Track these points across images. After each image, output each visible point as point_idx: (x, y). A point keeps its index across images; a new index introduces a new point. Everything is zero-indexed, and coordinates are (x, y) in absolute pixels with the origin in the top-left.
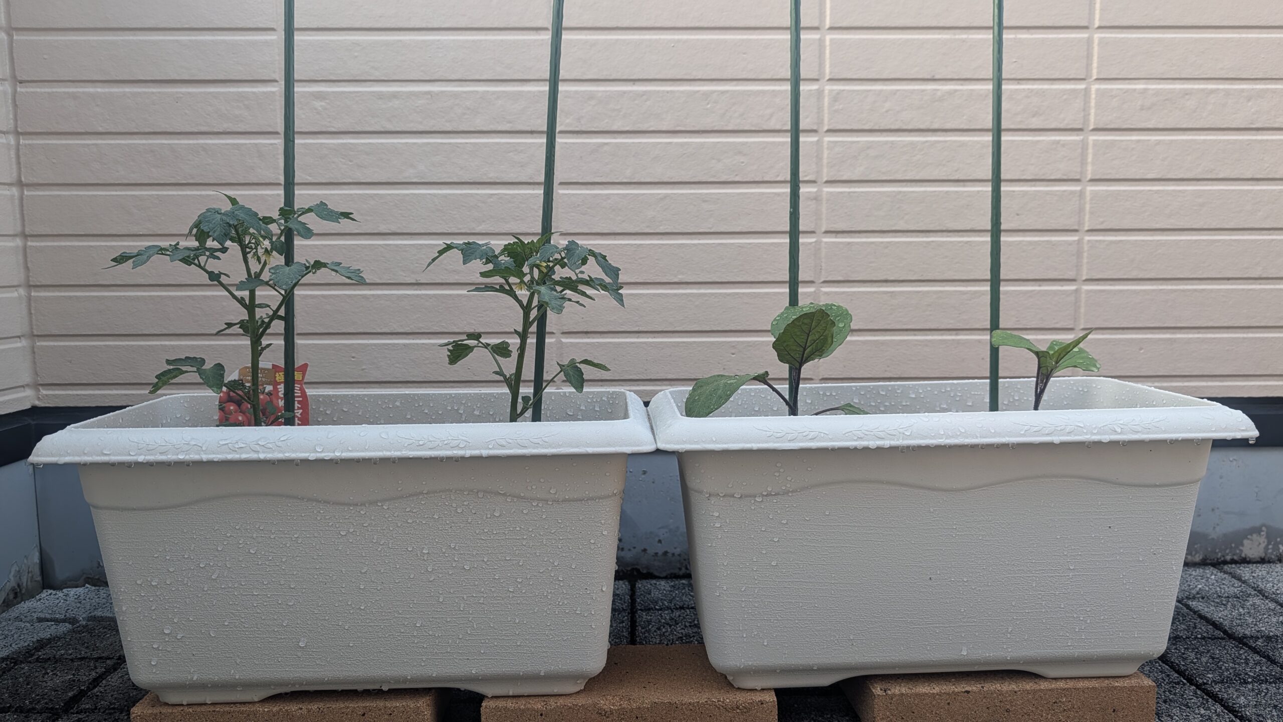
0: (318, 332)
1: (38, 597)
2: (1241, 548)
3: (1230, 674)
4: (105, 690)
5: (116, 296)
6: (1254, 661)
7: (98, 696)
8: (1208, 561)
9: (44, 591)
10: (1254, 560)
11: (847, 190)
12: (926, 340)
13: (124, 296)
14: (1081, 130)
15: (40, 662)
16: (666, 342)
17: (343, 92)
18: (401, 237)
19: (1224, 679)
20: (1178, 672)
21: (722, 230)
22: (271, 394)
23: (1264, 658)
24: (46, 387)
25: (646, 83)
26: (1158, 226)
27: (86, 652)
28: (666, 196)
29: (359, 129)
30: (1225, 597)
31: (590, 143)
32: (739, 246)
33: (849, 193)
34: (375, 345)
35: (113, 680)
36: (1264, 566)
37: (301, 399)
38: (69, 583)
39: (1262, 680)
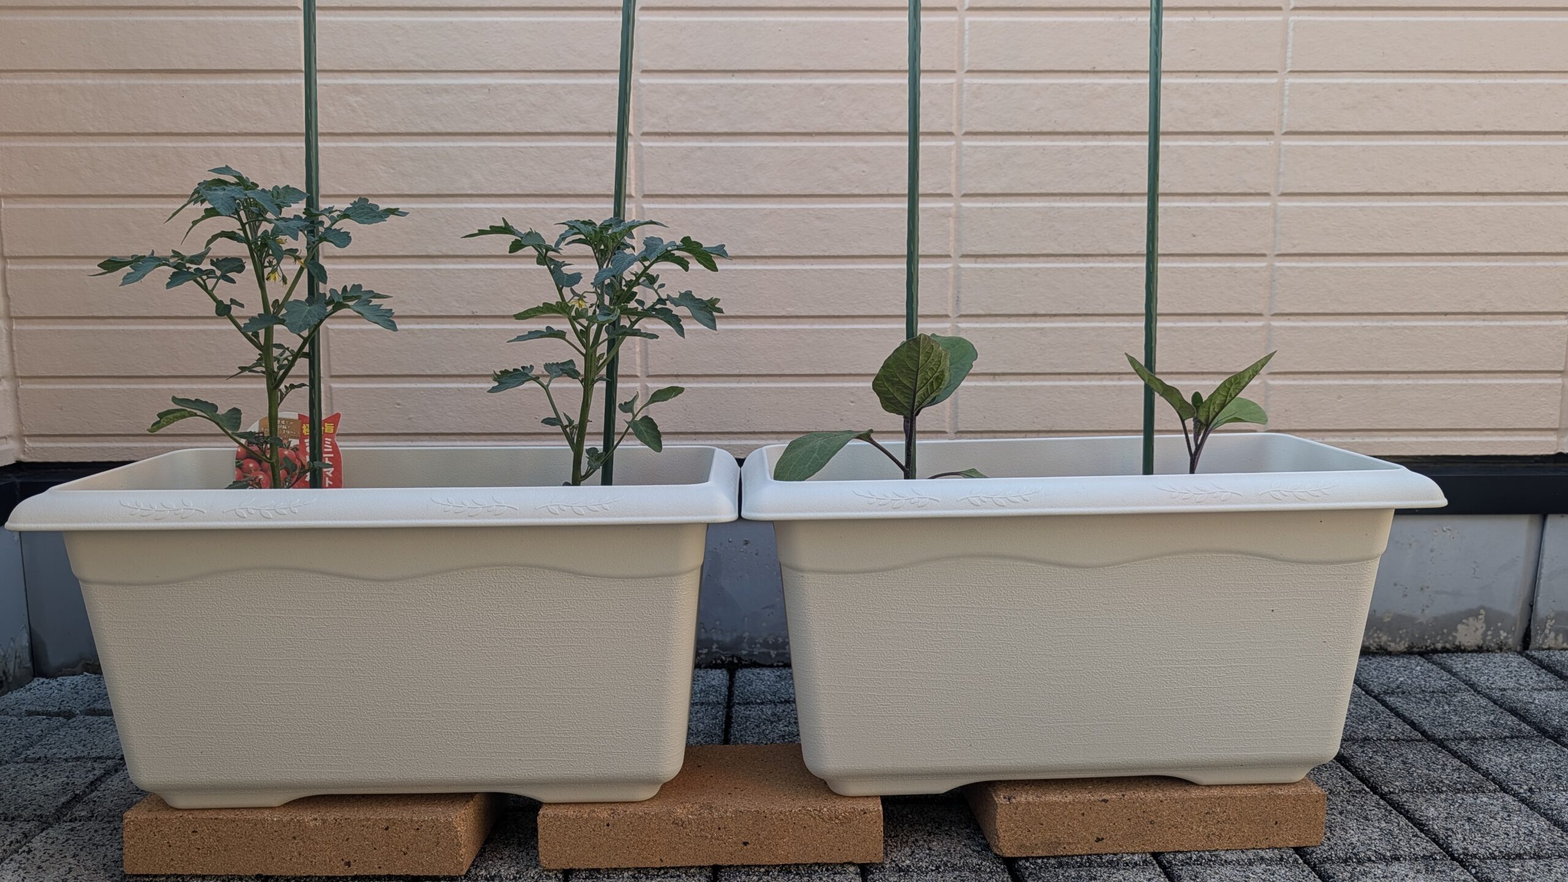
0: (356, 374)
1: (27, 687)
2: (1454, 634)
3: (1423, 781)
4: (104, 795)
5: (115, 330)
6: (1452, 766)
7: (95, 801)
8: (1415, 650)
9: (36, 679)
10: (1469, 649)
11: (989, 205)
12: (1083, 386)
13: (123, 330)
14: (1271, 133)
15: (29, 762)
16: (771, 388)
17: (382, 85)
18: (454, 260)
19: (1413, 788)
20: (1360, 779)
21: (840, 253)
22: (297, 450)
23: (1465, 763)
24: (33, 439)
25: (748, 75)
26: (1361, 251)
27: (83, 751)
28: (772, 212)
29: (402, 130)
30: (1430, 692)
31: (680, 147)
32: (860, 273)
33: (991, 208)
34: (424, 389)
35: (113, 783)
36: (1481, 655)
37: (332, 455)
38: (64, 670)
39: (1458, 789)
